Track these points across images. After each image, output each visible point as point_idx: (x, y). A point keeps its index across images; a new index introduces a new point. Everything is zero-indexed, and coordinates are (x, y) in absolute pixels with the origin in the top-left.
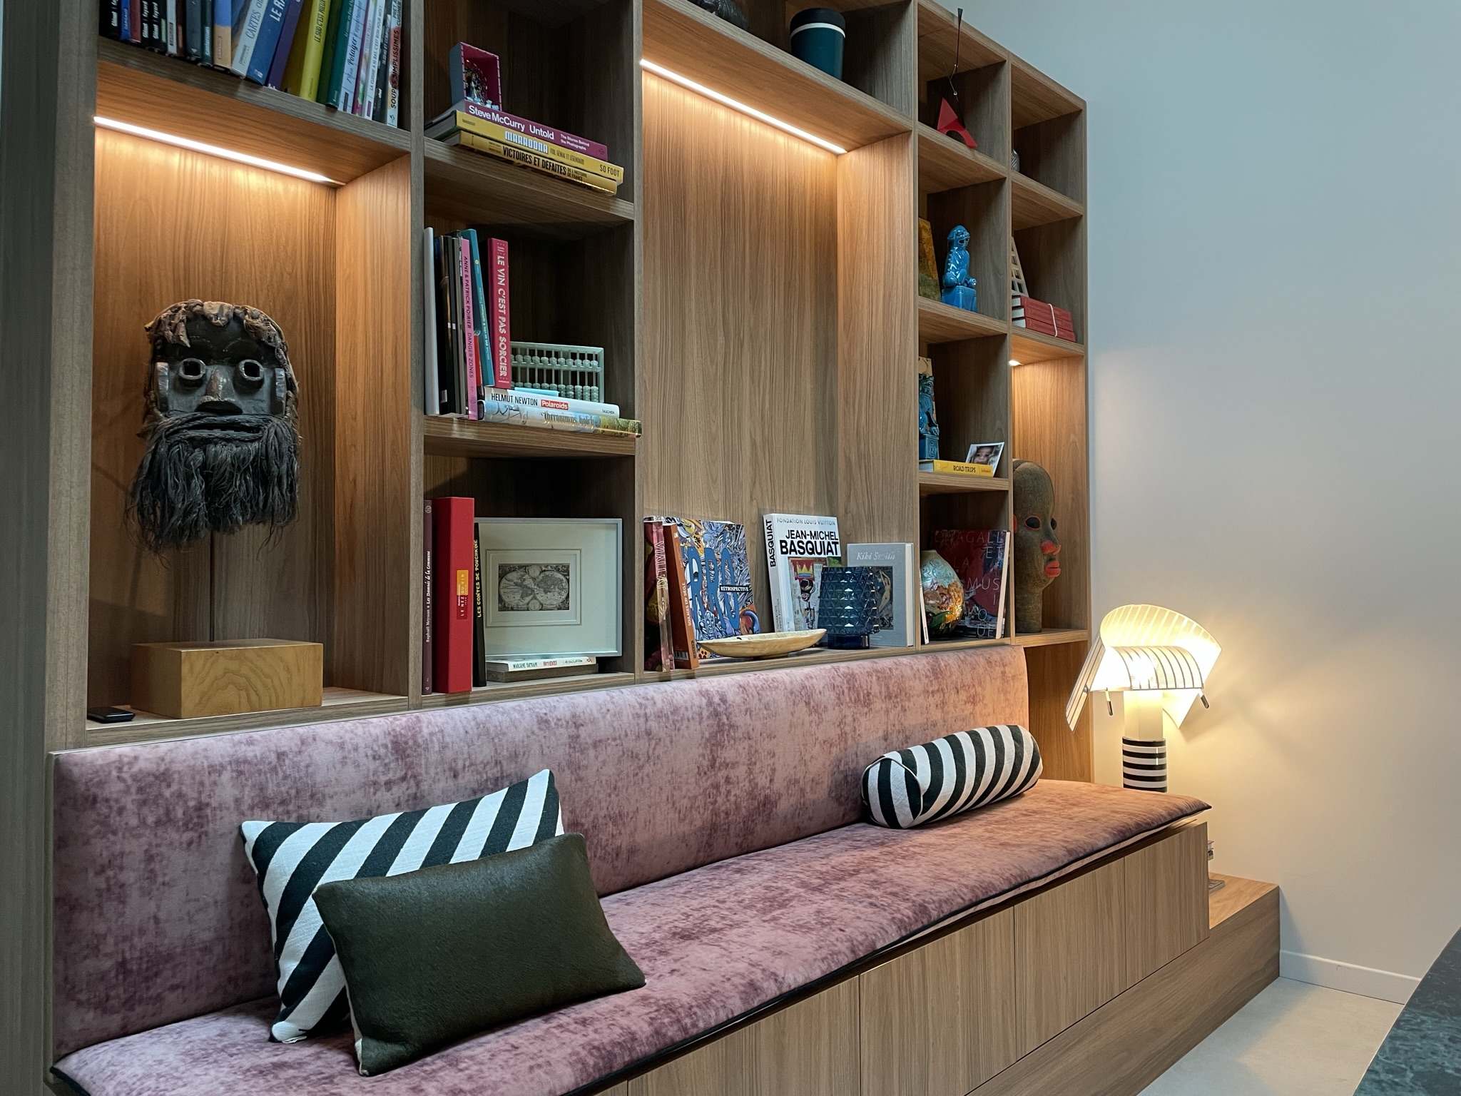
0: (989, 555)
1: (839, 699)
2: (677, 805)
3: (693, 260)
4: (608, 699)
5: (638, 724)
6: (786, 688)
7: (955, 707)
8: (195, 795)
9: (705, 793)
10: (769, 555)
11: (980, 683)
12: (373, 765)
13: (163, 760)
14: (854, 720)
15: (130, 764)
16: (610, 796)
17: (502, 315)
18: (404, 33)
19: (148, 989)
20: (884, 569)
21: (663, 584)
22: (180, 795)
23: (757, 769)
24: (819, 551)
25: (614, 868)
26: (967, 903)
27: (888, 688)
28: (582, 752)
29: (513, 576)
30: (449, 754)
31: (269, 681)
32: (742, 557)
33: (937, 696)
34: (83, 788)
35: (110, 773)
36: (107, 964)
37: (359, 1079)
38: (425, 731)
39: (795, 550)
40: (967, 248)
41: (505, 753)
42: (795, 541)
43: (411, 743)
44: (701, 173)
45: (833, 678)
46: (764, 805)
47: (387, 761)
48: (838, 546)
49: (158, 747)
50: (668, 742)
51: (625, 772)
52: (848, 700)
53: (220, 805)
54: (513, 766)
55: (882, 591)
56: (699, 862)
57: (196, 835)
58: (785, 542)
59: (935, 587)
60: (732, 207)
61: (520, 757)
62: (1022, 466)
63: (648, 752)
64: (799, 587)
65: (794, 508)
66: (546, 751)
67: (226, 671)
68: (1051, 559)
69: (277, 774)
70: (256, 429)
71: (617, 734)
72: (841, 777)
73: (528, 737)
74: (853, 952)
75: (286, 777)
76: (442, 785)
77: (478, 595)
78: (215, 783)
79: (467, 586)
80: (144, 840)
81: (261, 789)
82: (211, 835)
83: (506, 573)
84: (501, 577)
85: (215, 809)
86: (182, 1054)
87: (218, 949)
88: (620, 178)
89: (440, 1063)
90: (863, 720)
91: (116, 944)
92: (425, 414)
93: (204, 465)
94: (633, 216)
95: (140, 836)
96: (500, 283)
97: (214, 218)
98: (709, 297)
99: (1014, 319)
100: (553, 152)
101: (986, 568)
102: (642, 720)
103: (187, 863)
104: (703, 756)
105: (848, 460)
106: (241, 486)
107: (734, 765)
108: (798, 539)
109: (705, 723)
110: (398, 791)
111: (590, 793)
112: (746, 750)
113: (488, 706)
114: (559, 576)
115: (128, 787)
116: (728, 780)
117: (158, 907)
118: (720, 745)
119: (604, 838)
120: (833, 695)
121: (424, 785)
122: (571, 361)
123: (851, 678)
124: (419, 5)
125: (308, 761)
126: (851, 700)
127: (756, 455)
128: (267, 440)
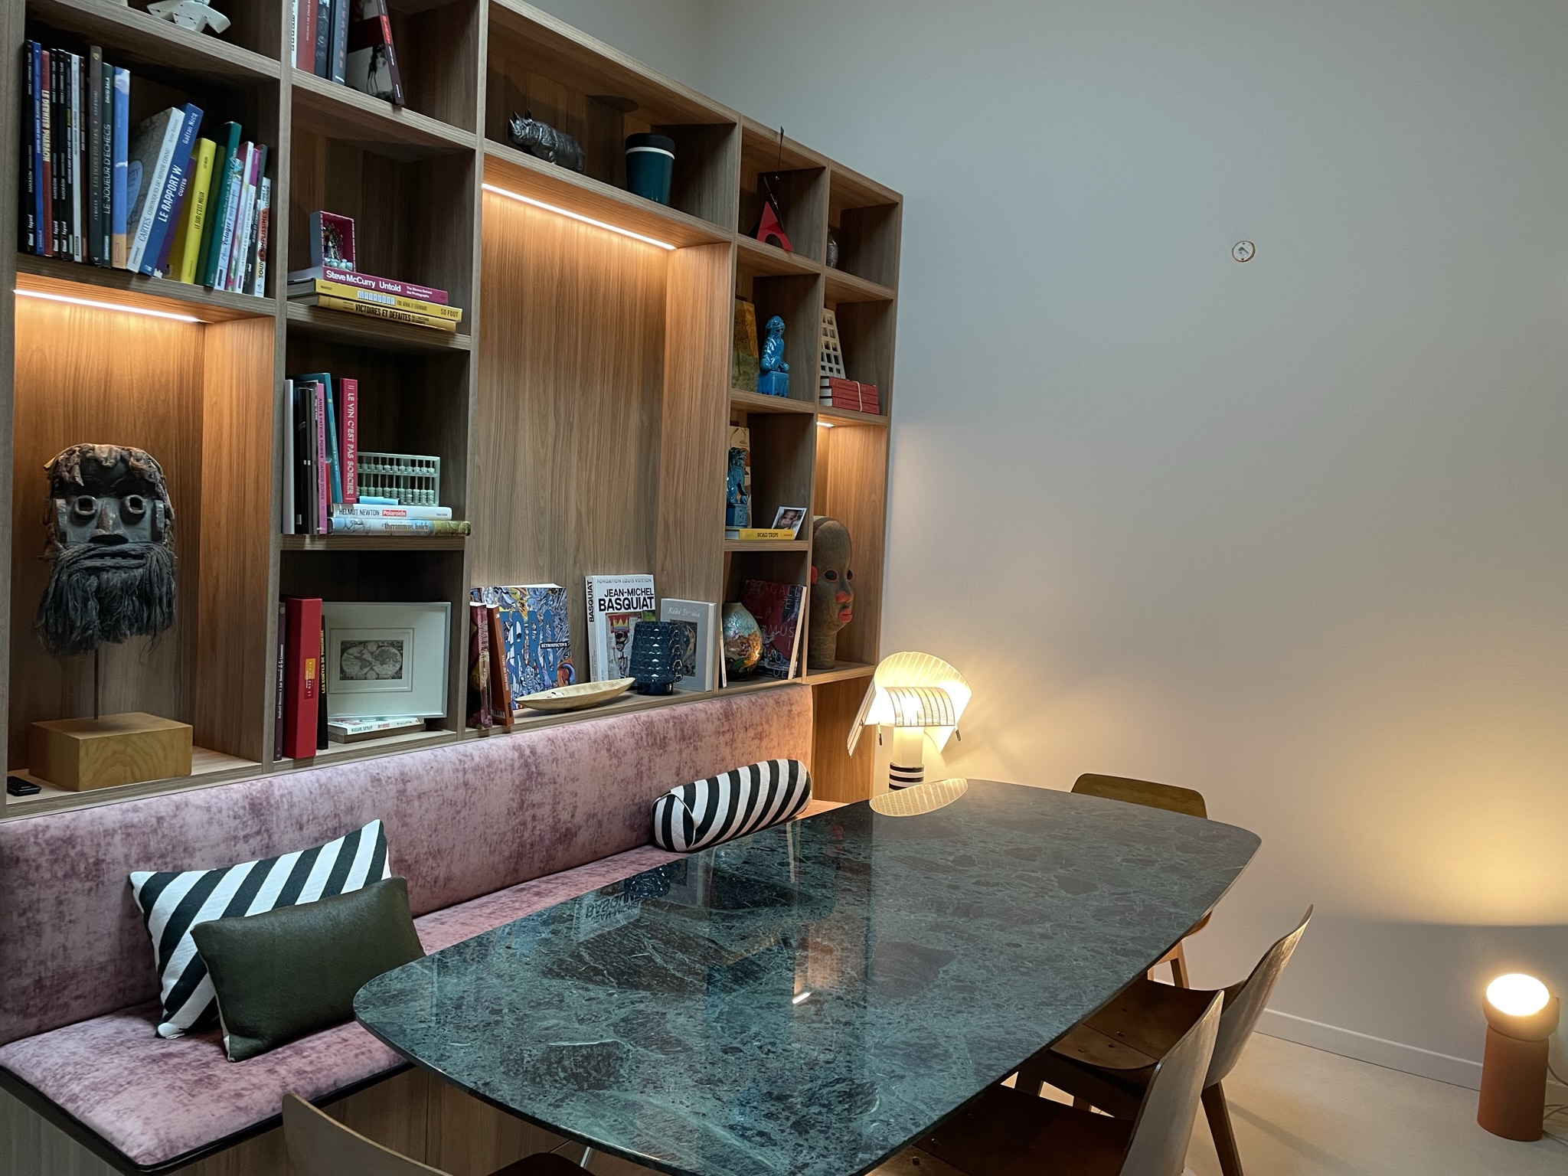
0: (788, 606)
2: (489, 841)
4: (432, 757)
5: (457, 777)
6: (590, 739)
7: (743, 743)
8: (94, 854)
9: (514, 830)
10: (588, 612)
11: (767, 722)
12: (234, 823)
13: (68, 827)
14: (650, 761)
15: (43, 831)
16: (431, 836)
17: (351, 442)
18: (271, 213)
19: (58, 999)
20: (690, 624)
21: (485, 657)
22: (82, 854)
23: (560, 807)
24: (635, 606)
25: (433, 893)
27: (683, 731)
28: (408, 803)
29: (354, 651)
30: (296, 811)
31: (149, 758)
32: (562, 617)
33: (728, 736)
34: (8, 852)
35: (28, 839)
37: (228, 1065)
38: (277, 793)
39: (612, 607)
40: (783, 337)
41: (343, 807)
42: (613, 599)
43: (265, 804)
44: (538, 278)
45: (634, 726)
46: (565, 836)
47: (245, 819)
48: (653, 600)
49: (63, 817)
50: (483, 789)
51: (445, 816)
52: (645, 744)
53: (113, 860)
55: (687, 642)
56: (507, 883)
57: (95, 884)
58: (604, 600)
59: (737, 637)
60: (567, 305)
61: (356, 810)
62: (825, 524)
63: (465, 799)
64: (614, 639)
65: (615, 568)
66: (377, 804)
67: (114, 753)
68: (845, 607)
69: (157, 834)
70: (141, 556)
71: (439, 787)
72: (635, 808)
73: (363, 793)
75: (164, 836)
76: (290, 835)
77: (323, 675)
78: (109, 844)
79: (314, 671)
80: (55, 890)
81: (145, 847)
82: (106, 883)
83: (347, 648)
84: (343, 652)
85: (109, 863)
86: (91, 1047)
87: (111, 968)
88: (459, 318)
89: (288, 1052)
90: (658, 760)
91: (34, 967)
92: (282, 534)
93: (99, 589)
94: (470, 347)
95: (52, 886)
96: (349, 418)
97: (99, 359)
99: (821, 397)
100: (399, 303)
101: (785, 618)
102: (461, 774)
103: (88, 905)
105: (667, 526)
106: (128, 606)
107: (540, 805)
108: (616, 597)
109: (516, 773)
110: (254, 842)
111: (414, 835)
112: (552, 793)
113: (329, 770)
114: (394, 651)
115: (43, 850)
116: (534, 818)
117: (66, 939)
118: (528, 790)
119: (425, 870)
120: (632, 741)
121: (275, 838)
122: (410, 469)
123: (650, 725)
124: (285, 191)
125: (181, 823)
126: (648, 744)
127: (581, 523)
128: (150, 567)
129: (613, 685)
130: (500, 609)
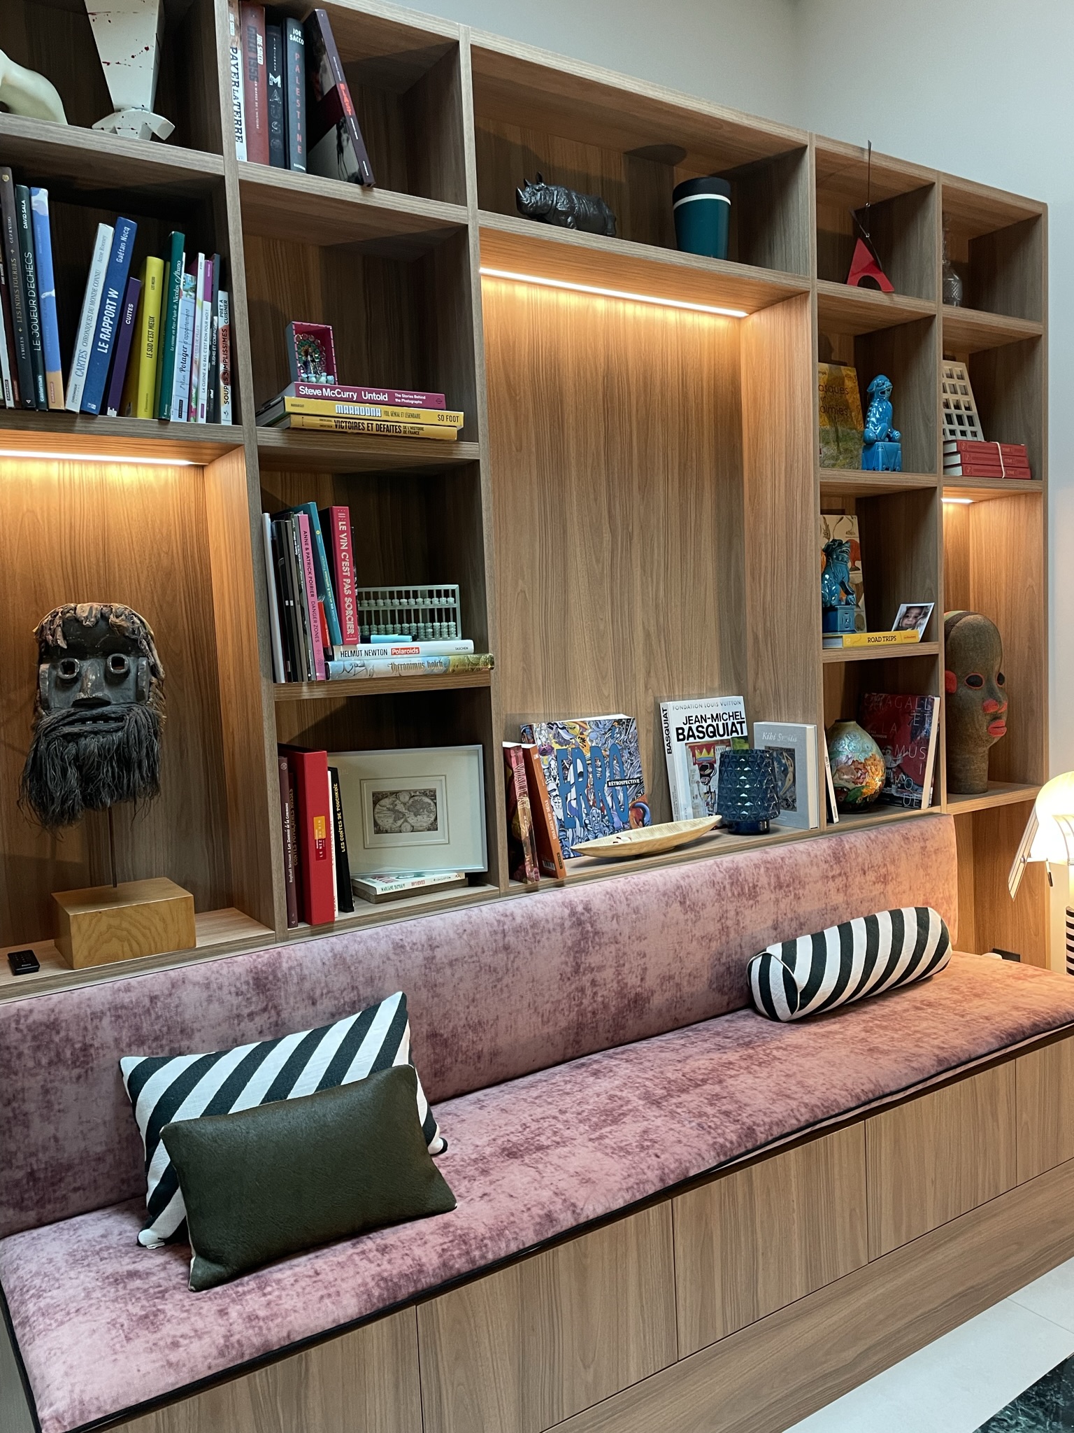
0: (917, 722)
1: (719, 895)
2: (540, 1010)
3: (573, 462)
4: (466, 918)
5: (495, 941)
6: (658, 891)
7: (861, 888)
8: (80, 1038)
9: (569, 997)
10: (666, 743)
11: (893, 862)
12: (235, 1001)
13: (53, 1011)
14: (737, 914)
15: (26, 1017)
16: (468, 1007)
17: (346, 577)
18: (231, 332)
19: (54, 1191)
20: (786, 750)
21: (524, 804)
22: (68, 1040)
23: (626, 970)
24: (721, 732)
25: (477, 1069)
26: (802, 1124)
27: (779, 878)
28: (438, 971)
29: (386, 802)
30: (307, 985)
31: (147, 932)
32: (632, 750)
33: (840, 882)
35: (10, 1025)
36: (20, 1174)
37: (186, 1294)
38: (285, 966)
39: (693, 736)
40: (890, 399)
41: (361, 979)
42: (694, 727)
43: (271, 978)
44: (579, 372)
45: (714, 874)
46: (635, 1002)
47: (249, 996)
48: (744, 725)
49: (50, 999)
50: (527, 954)
51: (483, 985)
52: (730, 894)
53: (102, 1045)
54: (369, 990)
55: (785, 772)
56: (568, 1056)
57: (83, 1070)
58: (682, 729)
59: (849, 762)
60: (616, 399)
61: (376, 982)
62: (963, 620)
63: (506, 965)
64: (698, 772)
65: (695, 691)
66: (400, 974)
67: (110, 927)
68: (996, 717)
69: (150, 1015)
70: (120, 719)
71: (474, 952)
72: (722, 969)
73: (383, 962)
74: (662, 1180)
75: (158, 1017)
76: (302, 1012)
77: (341, 832)
78: (97, 1027)
79: (324, 830)
80: (39, 1078)
81: (137, 1030)
82: (96, 1069)
83: (379, 800)
84: (375, 803)
85: (98, 1048)
86: (68, 1254)
87: (110, 1159)
88: (460, 424)
90: (747, 912)
91: (25, 1159)
92: (275, 681)
93: (76, 758)
94: (479, 455)
95: (37, 1074)
96: (343, 548)
98: (592, 496)
99: (945, 467)
100: (387, 414)
101: (914, 736)
102: (499, 937)
103: (77, 1093)
104: (566, 963)
105: (756, 638)
106: (106, 773)
107: (601, 968)
108: (698, 724)
109: (567, 933)
110: (260, 1021)
111: (448, 1006)
112: (614, 954)
113: (347, 936)
114: (427, 800)
115: (25, 1036)
116: (594, 983)
117: (57, 1129)
118: (584, 951)
119: (464, 1045)
120: (712, 892)
121: (285, 1015)
122: (428, 600)
123: (734, 875)
124: (242, 302)
125: (177, 1001)
126: (733, 894)
127: (651, 645)
128: (128, 729)
129: (695, 825)
130: (556, 747)
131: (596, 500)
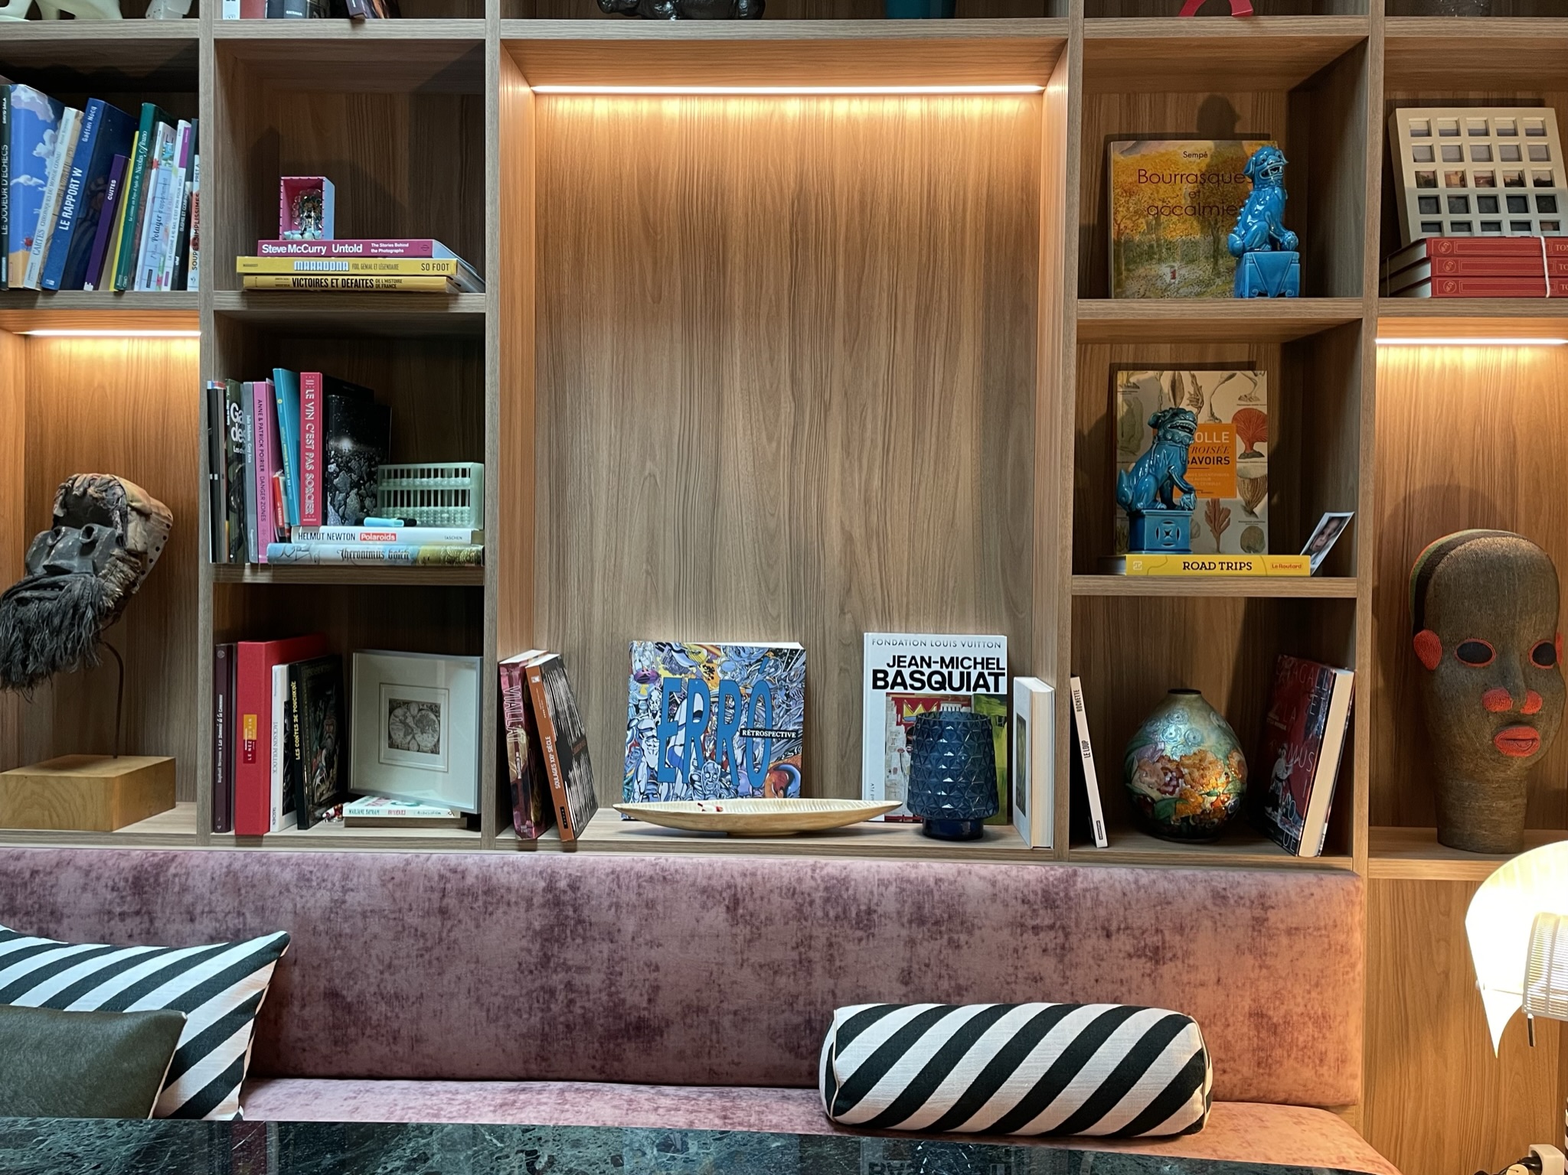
1: (800, 910)
2: (485, 1002)
5: (430, 899)
7: (1099, 959)
9: (530, 996)
11: (1179, 929)
12: (109, 896)
14: (831, 945)
16: (382, 973)
17: (310, 450)
23: (624, 981)
24: (956, 683)
28: (346, 919)
29: (399, 712)
30: (188, 898)
31: (67, 806)
32: (792, 692)
38: (173, 871)
39: (904, 684)
43: (152, 880)
44: (754, 197)
46: (640, 1028)
47: (124, 893)
48: (1002, 679)
54: (258, 920)
58: (884, 672)
59: (1160, 757)
60: (812, 228)
63: (440, 933)
67: (33, 793)
68: (1515, 721)
70: (63, 587)
71: (398, 907)
79: (255, 731)
83: (393, 709)
84: (391, 712)
88: (451, 272)
90: (850, 947)
92: (214, 562)
93: (21, 622)
96: (308, 418)
98: (765, 356)
100: (356, 266)
101: (1307, 734)
108: (913, 668)
109: (535, 912)
110: (132, 923)
112: (606, 955)
114: (432, 716)
116: (569, 986)
118: (559, 941)
120: (789, 904)
121: (158, 924)
124: (208, 163)
125: (54, 881)
126: (827, 915)
127: (852, 553)
128: (61, 598)
130: (665, 674)
131: (772, 360)
